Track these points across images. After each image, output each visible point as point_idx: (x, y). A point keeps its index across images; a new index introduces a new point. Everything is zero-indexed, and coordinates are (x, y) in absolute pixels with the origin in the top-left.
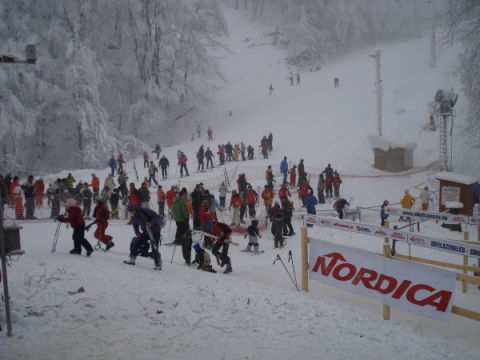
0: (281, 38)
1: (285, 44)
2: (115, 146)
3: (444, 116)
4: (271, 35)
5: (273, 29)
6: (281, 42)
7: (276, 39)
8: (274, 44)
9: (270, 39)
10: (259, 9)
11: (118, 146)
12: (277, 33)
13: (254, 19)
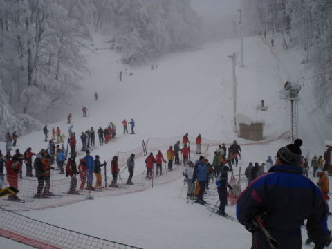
0: (117, 45)
1: (120, 49)
2: (16, 123)
3: (292, 101)
4: (110, 42)
5: (111, 38)
6: (117, 48)
7: (113, 45)
8: (112, 48)
9: (108, 45)
10: (100, 23)
11: (17, 123)
12: (114, 41)
13: (96, 30)
